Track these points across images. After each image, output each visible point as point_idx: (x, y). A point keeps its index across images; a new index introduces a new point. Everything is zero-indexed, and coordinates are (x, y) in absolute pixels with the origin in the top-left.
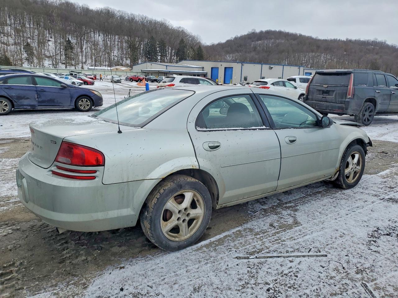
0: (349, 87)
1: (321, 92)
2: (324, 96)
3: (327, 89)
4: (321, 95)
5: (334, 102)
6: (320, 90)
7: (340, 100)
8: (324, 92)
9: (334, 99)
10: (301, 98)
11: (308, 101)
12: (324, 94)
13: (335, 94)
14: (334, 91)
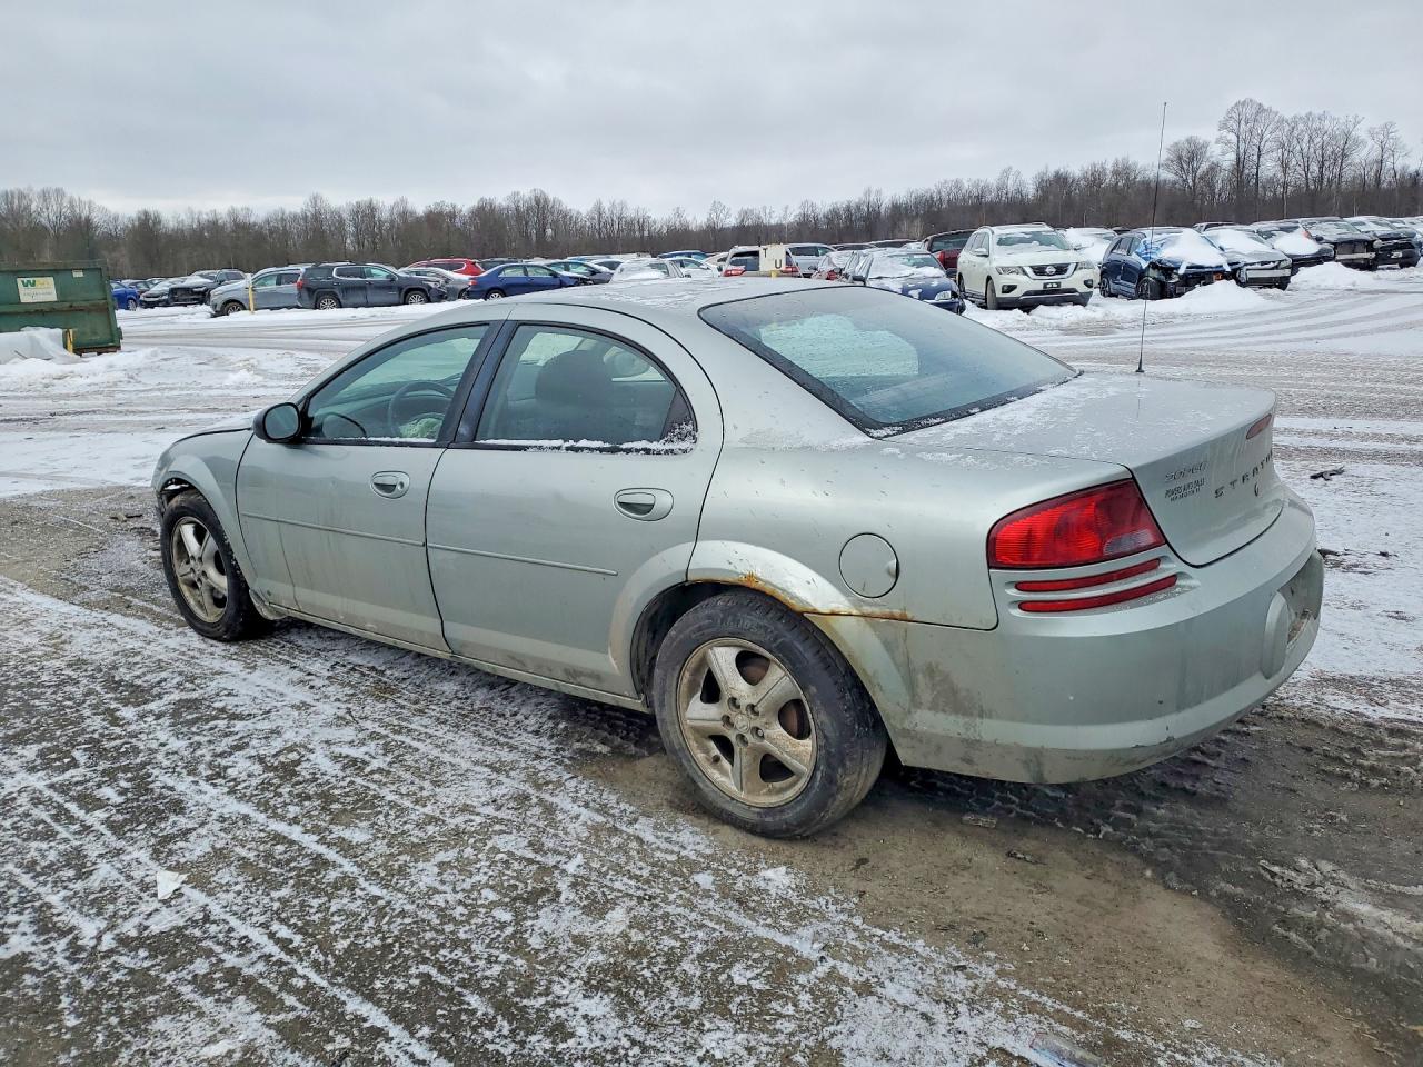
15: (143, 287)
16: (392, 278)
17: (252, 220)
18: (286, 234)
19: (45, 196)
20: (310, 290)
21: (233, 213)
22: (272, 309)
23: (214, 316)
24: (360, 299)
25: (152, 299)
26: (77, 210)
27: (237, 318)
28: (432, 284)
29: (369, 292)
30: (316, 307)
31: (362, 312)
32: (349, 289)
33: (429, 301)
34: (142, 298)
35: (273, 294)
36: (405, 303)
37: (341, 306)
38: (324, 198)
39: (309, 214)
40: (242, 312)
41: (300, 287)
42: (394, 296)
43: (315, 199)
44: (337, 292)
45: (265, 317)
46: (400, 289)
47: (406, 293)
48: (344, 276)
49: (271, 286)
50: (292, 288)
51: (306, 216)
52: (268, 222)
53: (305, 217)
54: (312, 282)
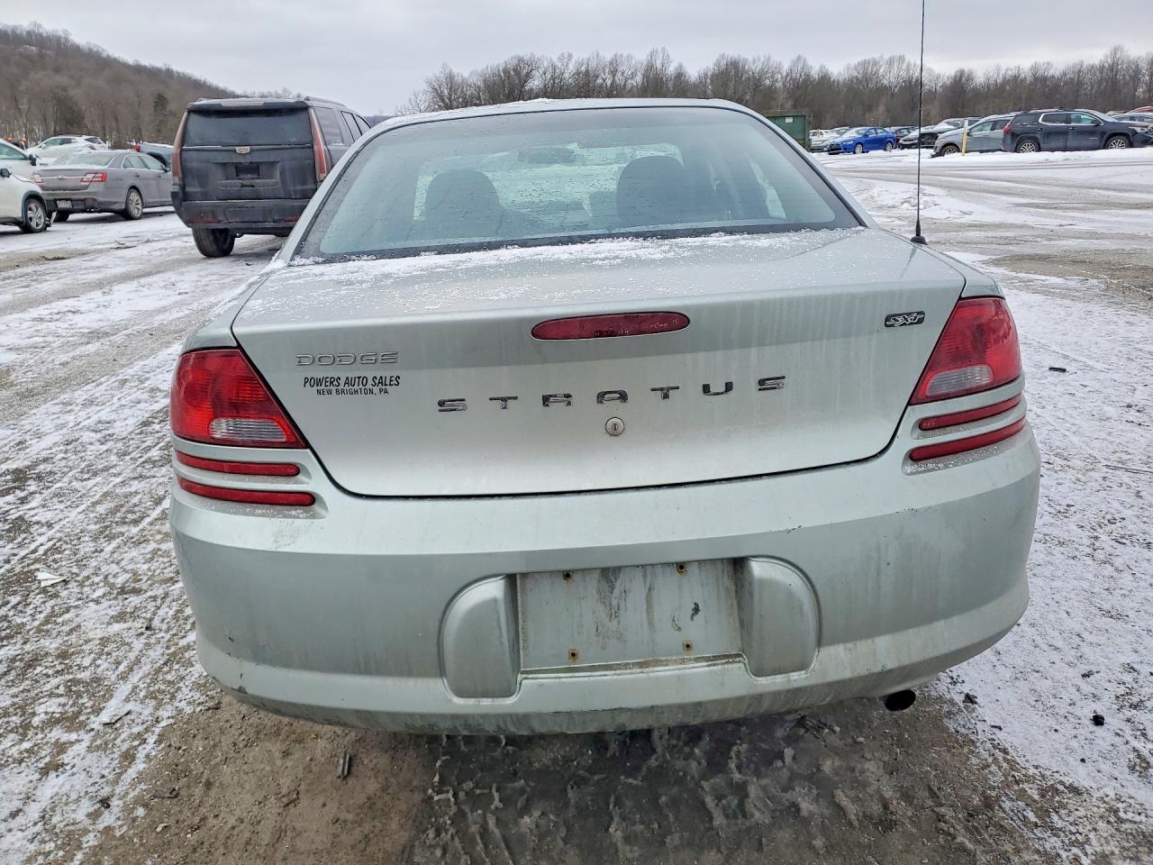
0: (316, 147)
1: (232, 170)
2: (245, 182)
3: (248, 160)
4: (233, 179)
5: (283, 196)
6: (224, 165)
7: (299, 188)
8: (240, 169)
9: (279, 186)
10: (30, 209)
11: (189, 202)
12: (241, 177)
13: (280, 173)
14: (273, 164)
15: (906, 132)
16: (1097, 123)
17: (1051, 72)
18: (1080, 84)
19: (891, 62)
20: (1014, 135)
21: (1035, 68)
22: (981, 152)
23: (933, 156)
24: (1061, 144)
25: (908, 143)
26: (911, 72)
27: (951, 158)
28: (1138, 130)
29: (1070, 137)
30: (1016, 150)
31: (1058, 155)
32: (1051, 133)
33: (1131, 145)
34: (901, 141)
35: (986, 138)
36: (1105, 147)
37: (1039, 150)
38: (1125, 49)
39: (1106, 65)
40: (957, 154)
41: (1006, 132)
42: (1095, 139)
43: (1115, 50)
44: (1038, 137)
45: (975, 158)
46: (1104, 133)
47: (1108, 139)
48: (1049, 122)
49: (987, 132)
50: (999, 133)
51: (1104, 67)
52: (1065, 74)
53: (1102, 68)
54: (1018, 128)
